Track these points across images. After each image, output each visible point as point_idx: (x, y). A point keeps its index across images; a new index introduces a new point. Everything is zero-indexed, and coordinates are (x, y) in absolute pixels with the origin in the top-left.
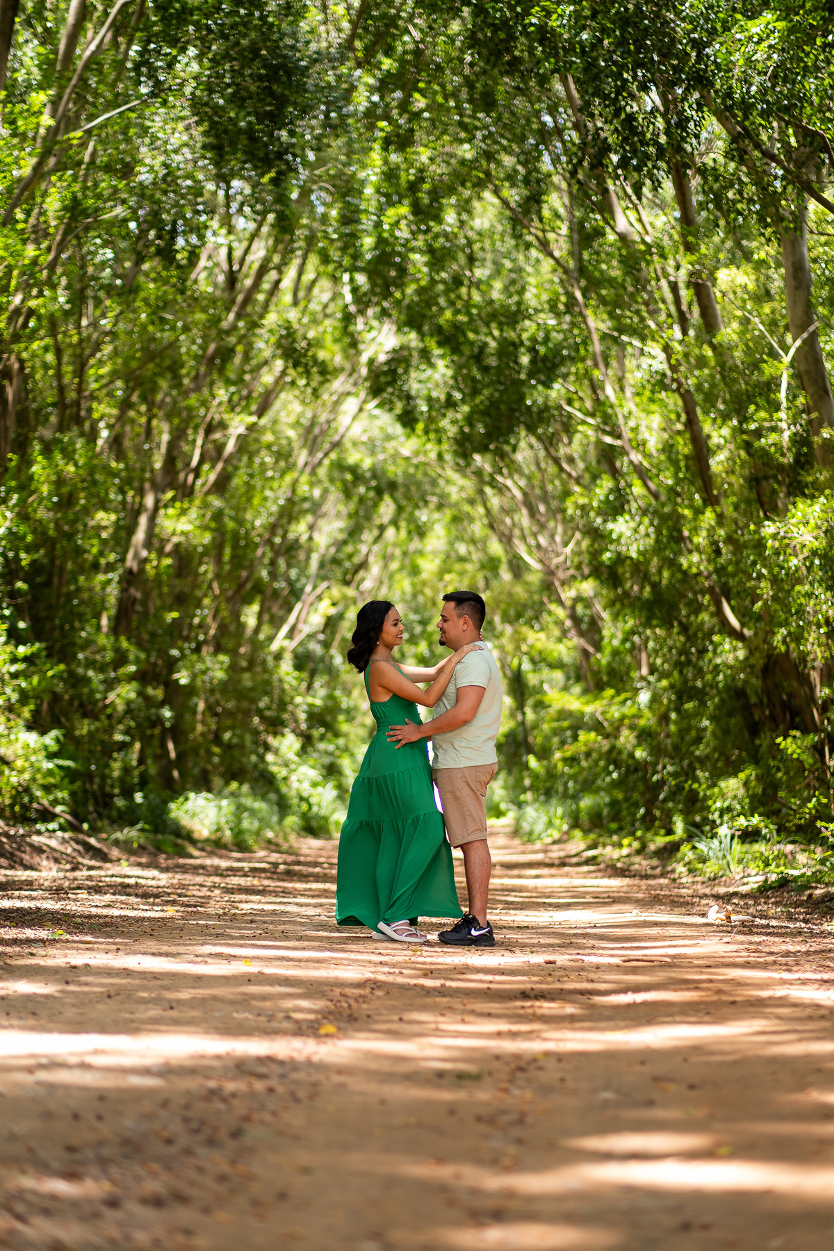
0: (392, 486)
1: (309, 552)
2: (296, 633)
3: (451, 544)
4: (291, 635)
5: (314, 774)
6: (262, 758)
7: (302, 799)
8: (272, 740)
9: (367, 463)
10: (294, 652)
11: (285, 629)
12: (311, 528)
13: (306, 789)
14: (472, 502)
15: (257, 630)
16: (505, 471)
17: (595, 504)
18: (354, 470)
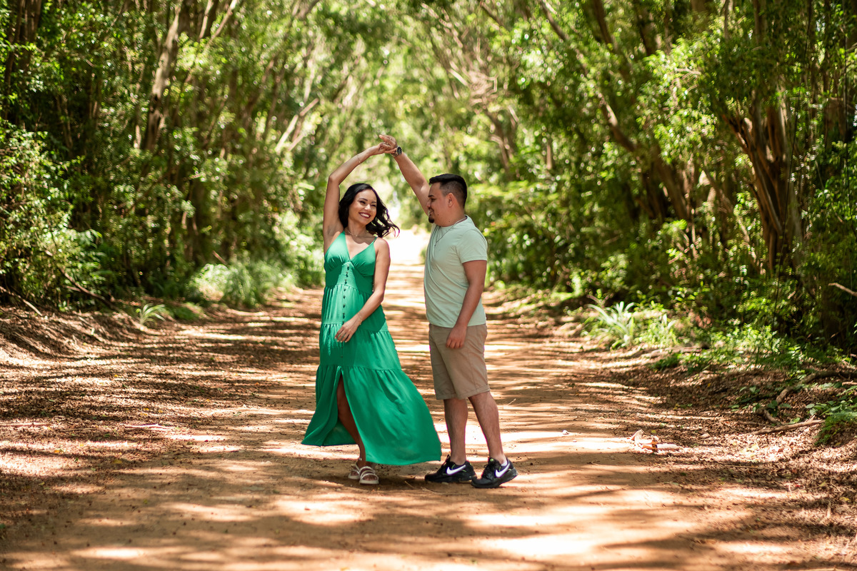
0: (363, 28)
1: (304, 78)
2: (295, 136)
3: (407, 70)
4: (291, 139)
5: (310, 240)
6: (270, 230)
7: (300, 258)
8: (277, 217)
9: (344, 12)
10: (294, 151)
11: (286, 136)
12: (305, 59)
13: (303, 252)
14: (423, 40)
15: (264, 136)
16: (447, 17)
17: (514, 42)
18: (336, 17)
